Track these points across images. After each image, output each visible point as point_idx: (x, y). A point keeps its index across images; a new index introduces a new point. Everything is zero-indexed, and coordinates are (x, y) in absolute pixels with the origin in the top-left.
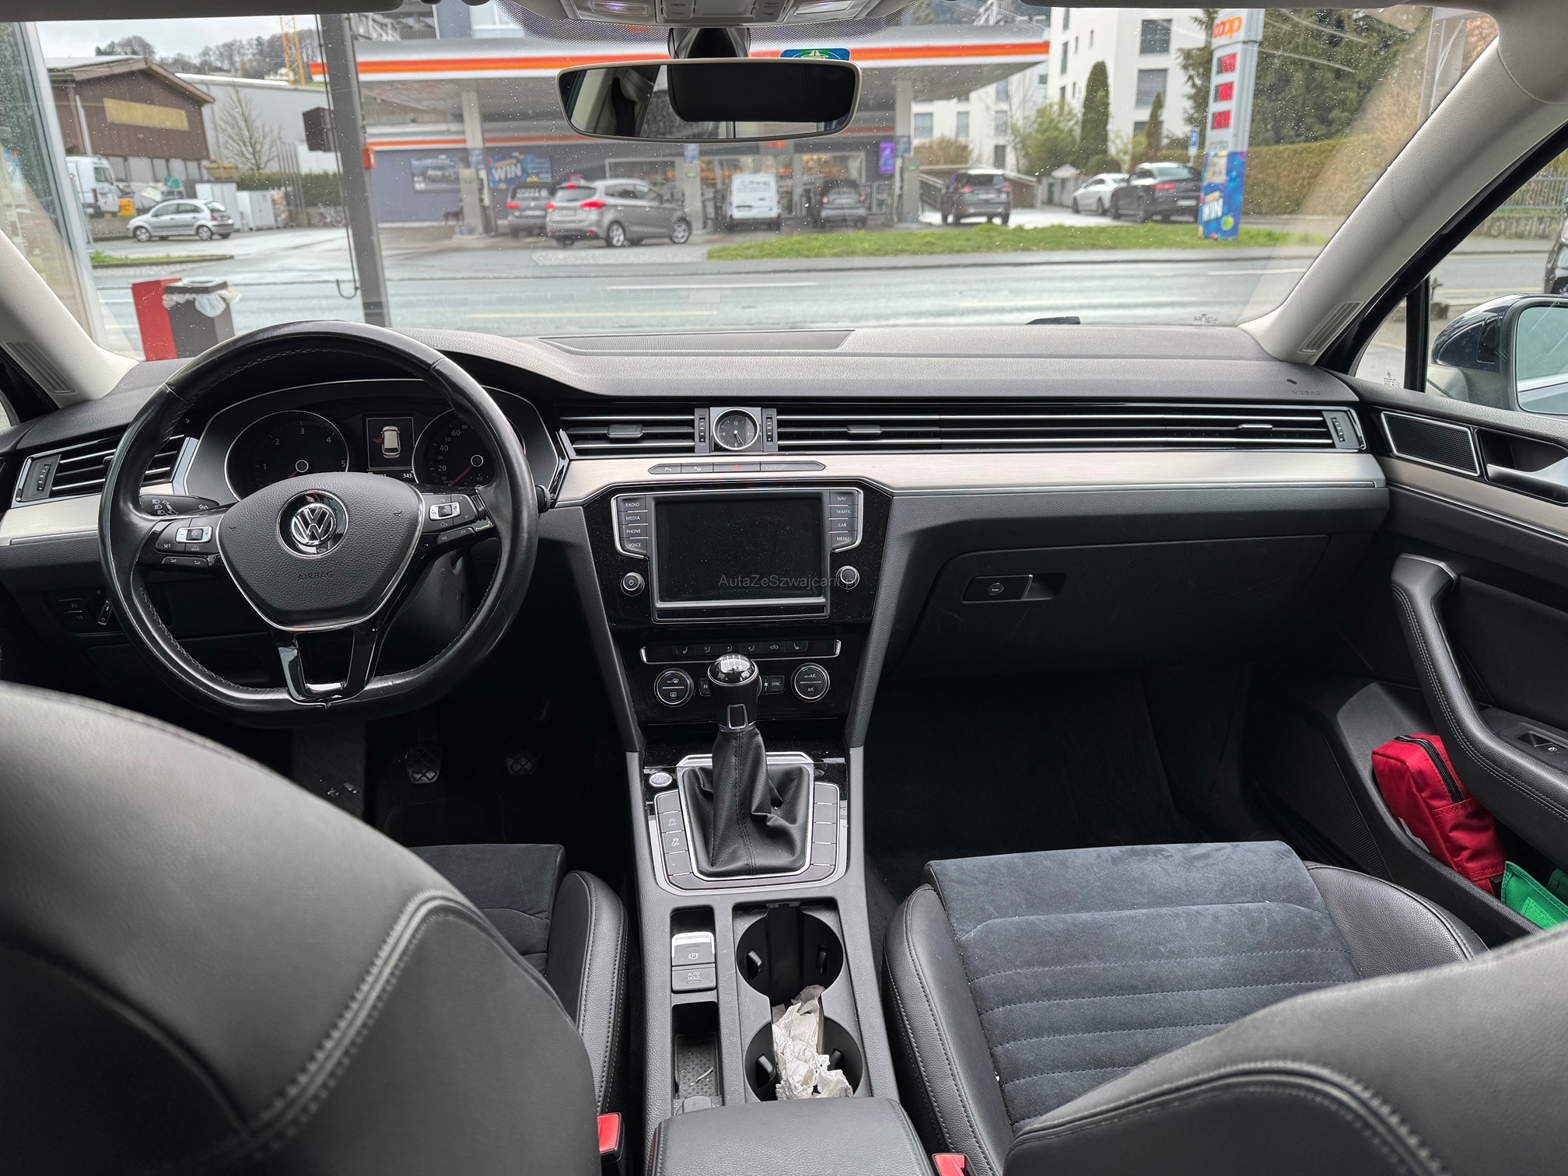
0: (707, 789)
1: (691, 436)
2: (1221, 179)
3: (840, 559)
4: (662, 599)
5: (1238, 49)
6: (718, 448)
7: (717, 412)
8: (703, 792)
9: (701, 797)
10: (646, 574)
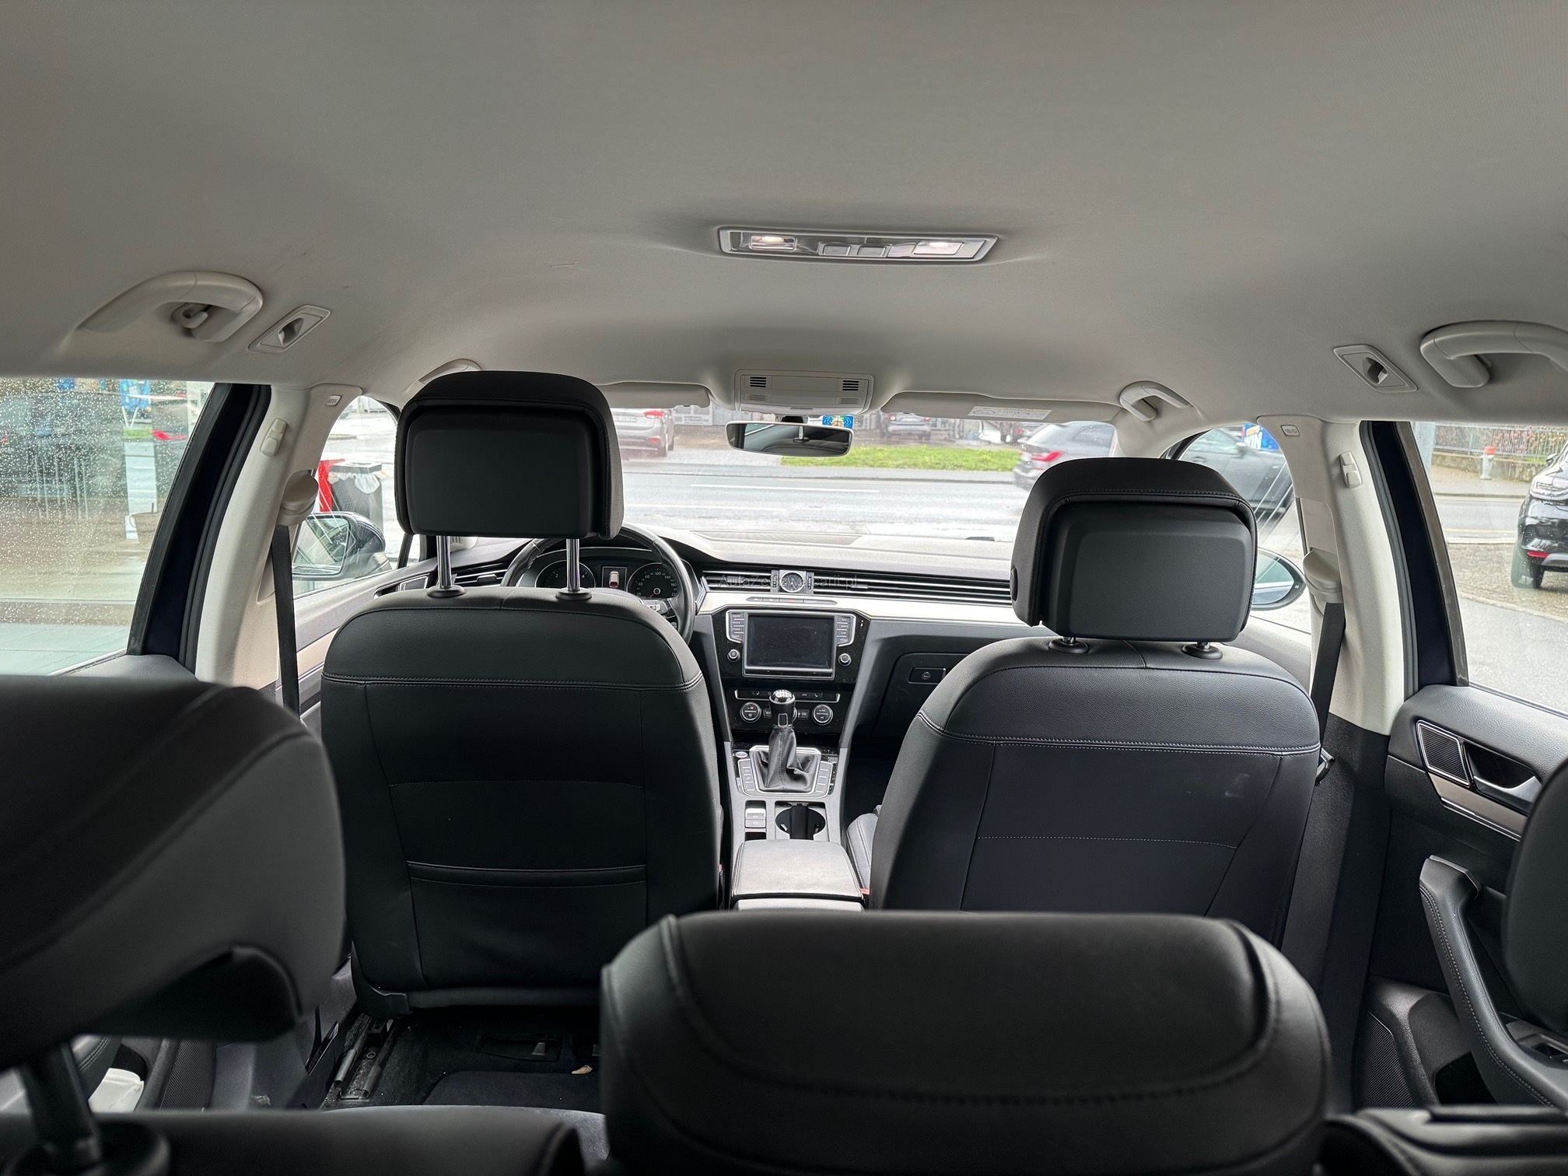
0: (765, 761)
1: (769, 584)
3: (841, 650)
4: (748, 665)
6: (781, 590)
7: (783, 573)
8: (763, 762)
9: (761, 765)
10: (741, 652)
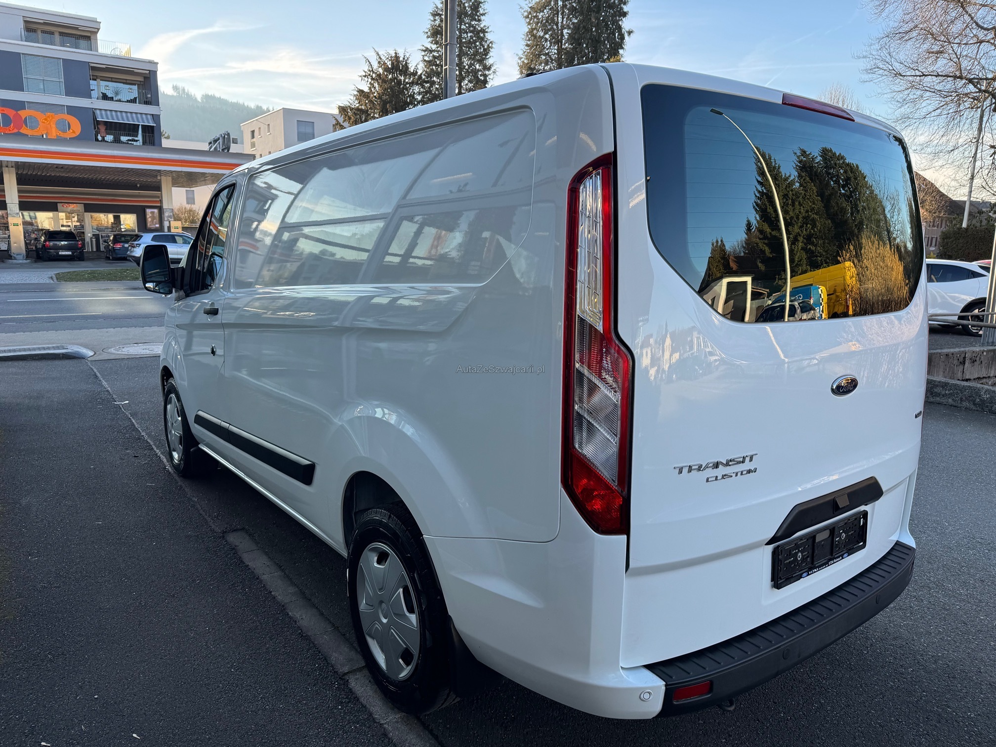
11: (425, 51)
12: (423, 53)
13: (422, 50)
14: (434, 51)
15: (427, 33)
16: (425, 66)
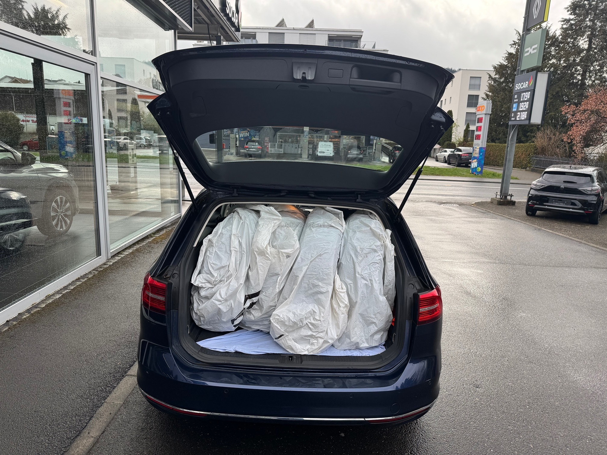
2: (477, 155)
5: (483, 116)
11: (564, 21)
12: (563, 23)
13: (562, 21)
14: (572, 20)
15: (567, 8)
16: (563, 32)
